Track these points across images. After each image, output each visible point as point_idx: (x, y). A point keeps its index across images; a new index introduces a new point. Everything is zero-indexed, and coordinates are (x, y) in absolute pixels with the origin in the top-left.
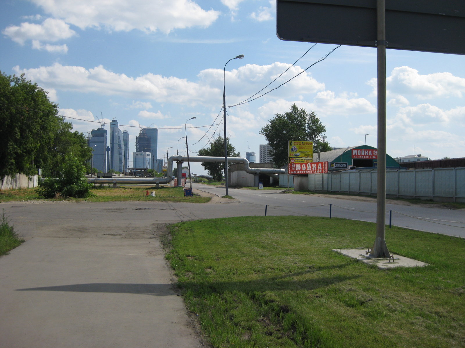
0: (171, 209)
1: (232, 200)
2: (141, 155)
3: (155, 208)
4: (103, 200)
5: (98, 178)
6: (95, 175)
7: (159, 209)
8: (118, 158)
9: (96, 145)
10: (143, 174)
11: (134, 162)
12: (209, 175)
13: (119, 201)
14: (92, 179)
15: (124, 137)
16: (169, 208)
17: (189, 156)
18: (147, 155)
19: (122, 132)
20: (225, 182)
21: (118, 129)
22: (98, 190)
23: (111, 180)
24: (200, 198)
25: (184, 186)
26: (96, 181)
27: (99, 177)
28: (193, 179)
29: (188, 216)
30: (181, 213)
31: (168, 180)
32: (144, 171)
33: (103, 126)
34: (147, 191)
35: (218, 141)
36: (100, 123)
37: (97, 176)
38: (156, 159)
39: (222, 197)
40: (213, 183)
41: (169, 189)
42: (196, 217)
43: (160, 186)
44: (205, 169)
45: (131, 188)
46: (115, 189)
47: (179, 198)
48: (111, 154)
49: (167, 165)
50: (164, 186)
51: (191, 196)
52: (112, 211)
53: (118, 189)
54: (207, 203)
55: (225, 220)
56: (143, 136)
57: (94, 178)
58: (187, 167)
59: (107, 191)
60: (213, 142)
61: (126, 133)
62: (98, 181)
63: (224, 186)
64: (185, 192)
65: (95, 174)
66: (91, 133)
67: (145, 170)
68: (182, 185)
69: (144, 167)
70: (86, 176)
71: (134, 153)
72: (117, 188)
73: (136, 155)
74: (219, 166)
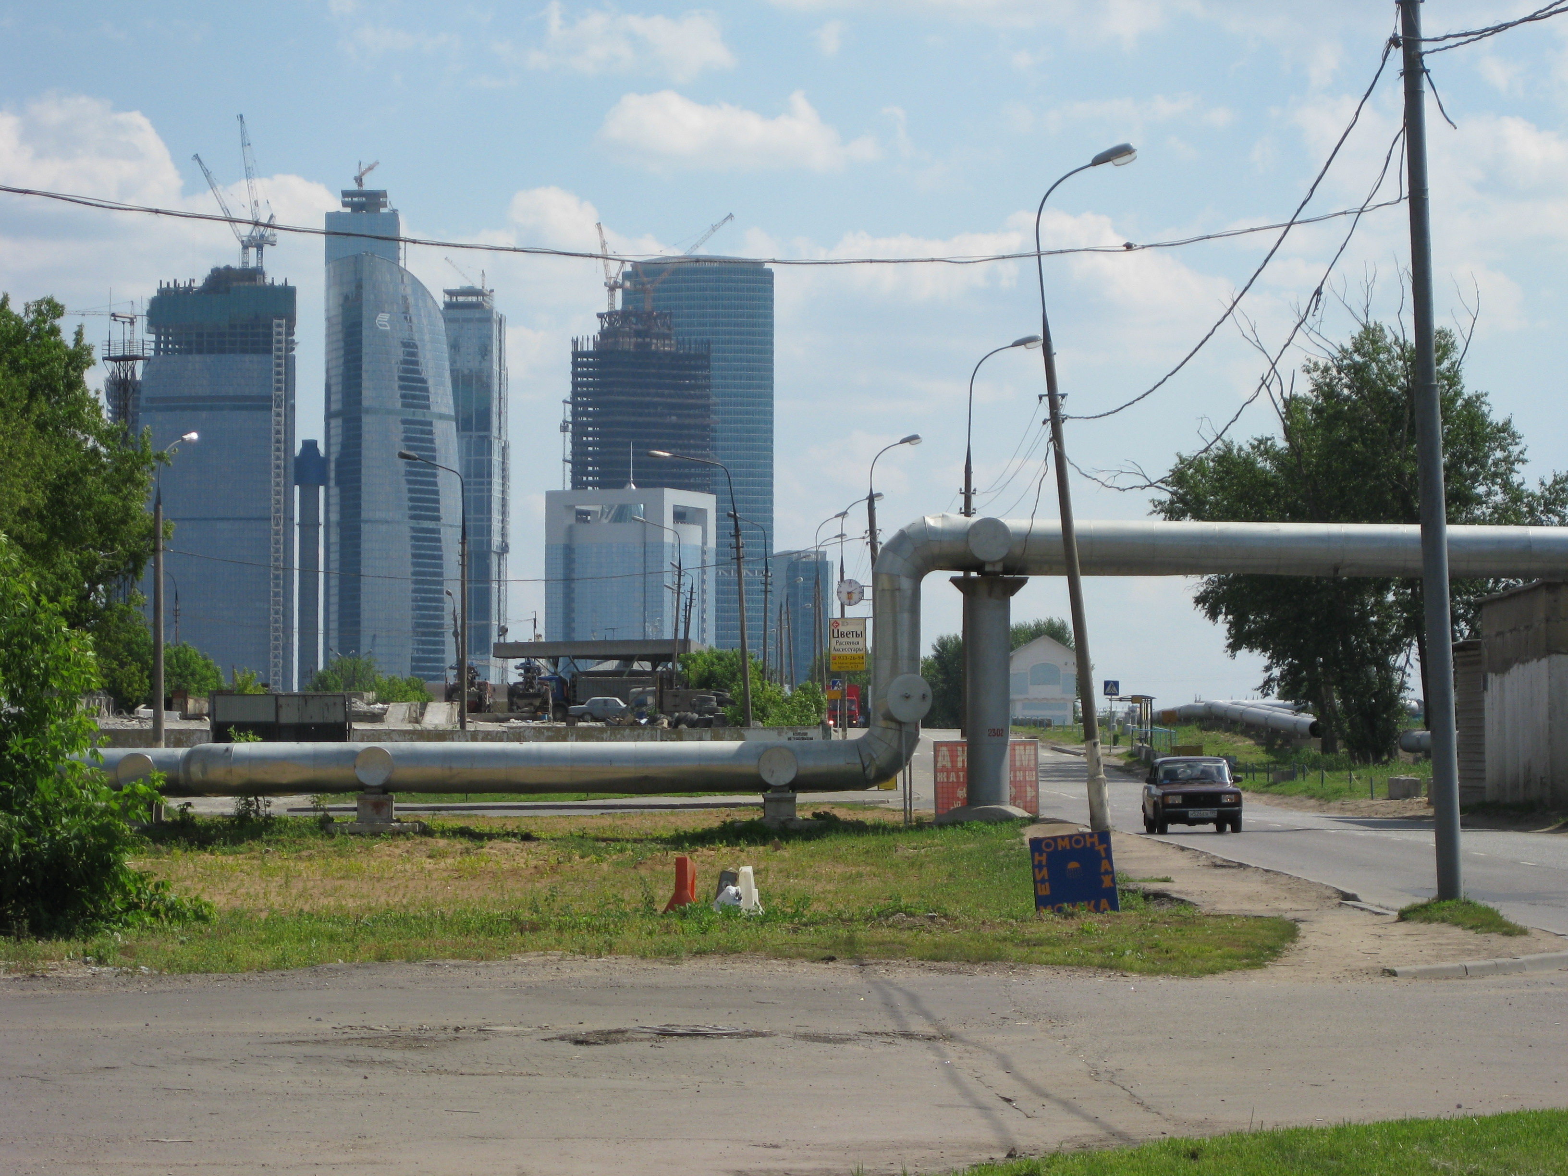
0: (908, 1036)
1: (1497, 941)
2: (621, 514)
3: (752, 1026)
4: (268, 955)
5: (217, 740)
6: (185, 717)
7: (796, 1036)
8: (403, 550)
9: (194, 436)
10: (644, 704)
11: (560, 587)
12: (1273, 699)
13: (420, 958)
14: (161, 751)
15: (455, 347)
16: (891, 1026)
17: (1079, 523)
18: (681, 516)
19: (441, 299)
20: (1428, 765)
21: (403, 271)
22: (221, 859)
23: (338, 757)
24: (1185, 921)
25: (1032, 806)
26: (196, 772)
27: (220, 733)
28: (1116, 740)
29: (1068, 1106)
30: (1007, 1067)
31: (882, 755)
32: (647, 666)
33: (260, 248)
34: (681, 865)
35: (1358, 370)
36: (232, 221)
37: (206, 725)
38: (767, 558)
39: (1404, 916)
40: (1313, 775)
41: (888, 840)
42: (1147, 1109)
43: (800, 815)
44: (1234, 647)
45: (527, 837)
46: (380, 846)
47: (987, 932)
48: (334, 517)
49: (863, 609)
50: (842, 814)
51: (1097, 909)
52: (352, 1062)
53: (403, 845)
54: (1257, 973)
55: (1431, 1139)
56: (638, 334)
57: (178, 739)
58: (1063, 627)
59: (301, 866)
60: (1304, 388)
61: (477, 314)
62: (217, 773)
63: (1419, 806)
64: (1037, 867)
65: (191, 704)
66: (151, 314)
67: (656, 660)
68: (1014, 801)
69: (651, 635)
70: (111, 722)
71: (551, 497)
72: (396, 834)
73: (571, 520)
74: (1365, 615)
